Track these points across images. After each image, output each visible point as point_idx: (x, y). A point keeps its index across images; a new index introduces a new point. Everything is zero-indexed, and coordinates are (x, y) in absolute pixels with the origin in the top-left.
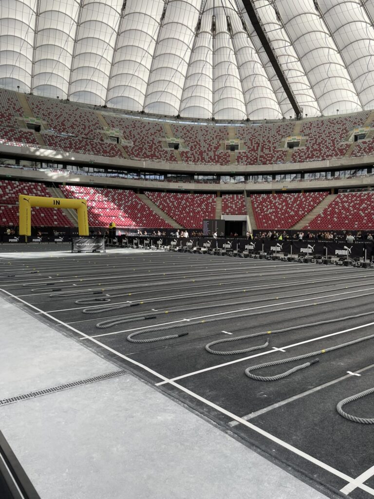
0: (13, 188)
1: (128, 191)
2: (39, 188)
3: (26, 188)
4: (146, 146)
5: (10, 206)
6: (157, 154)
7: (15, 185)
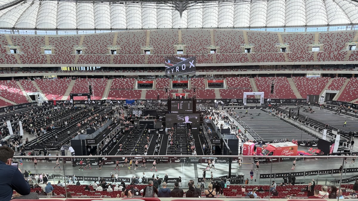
0: (238, 80)
1: (283, 77)
2: (247, 80)
3: (242, 80)
4: (299, 52)
5: (236, 89)
6: (304, 56)
7: (238, 79)
